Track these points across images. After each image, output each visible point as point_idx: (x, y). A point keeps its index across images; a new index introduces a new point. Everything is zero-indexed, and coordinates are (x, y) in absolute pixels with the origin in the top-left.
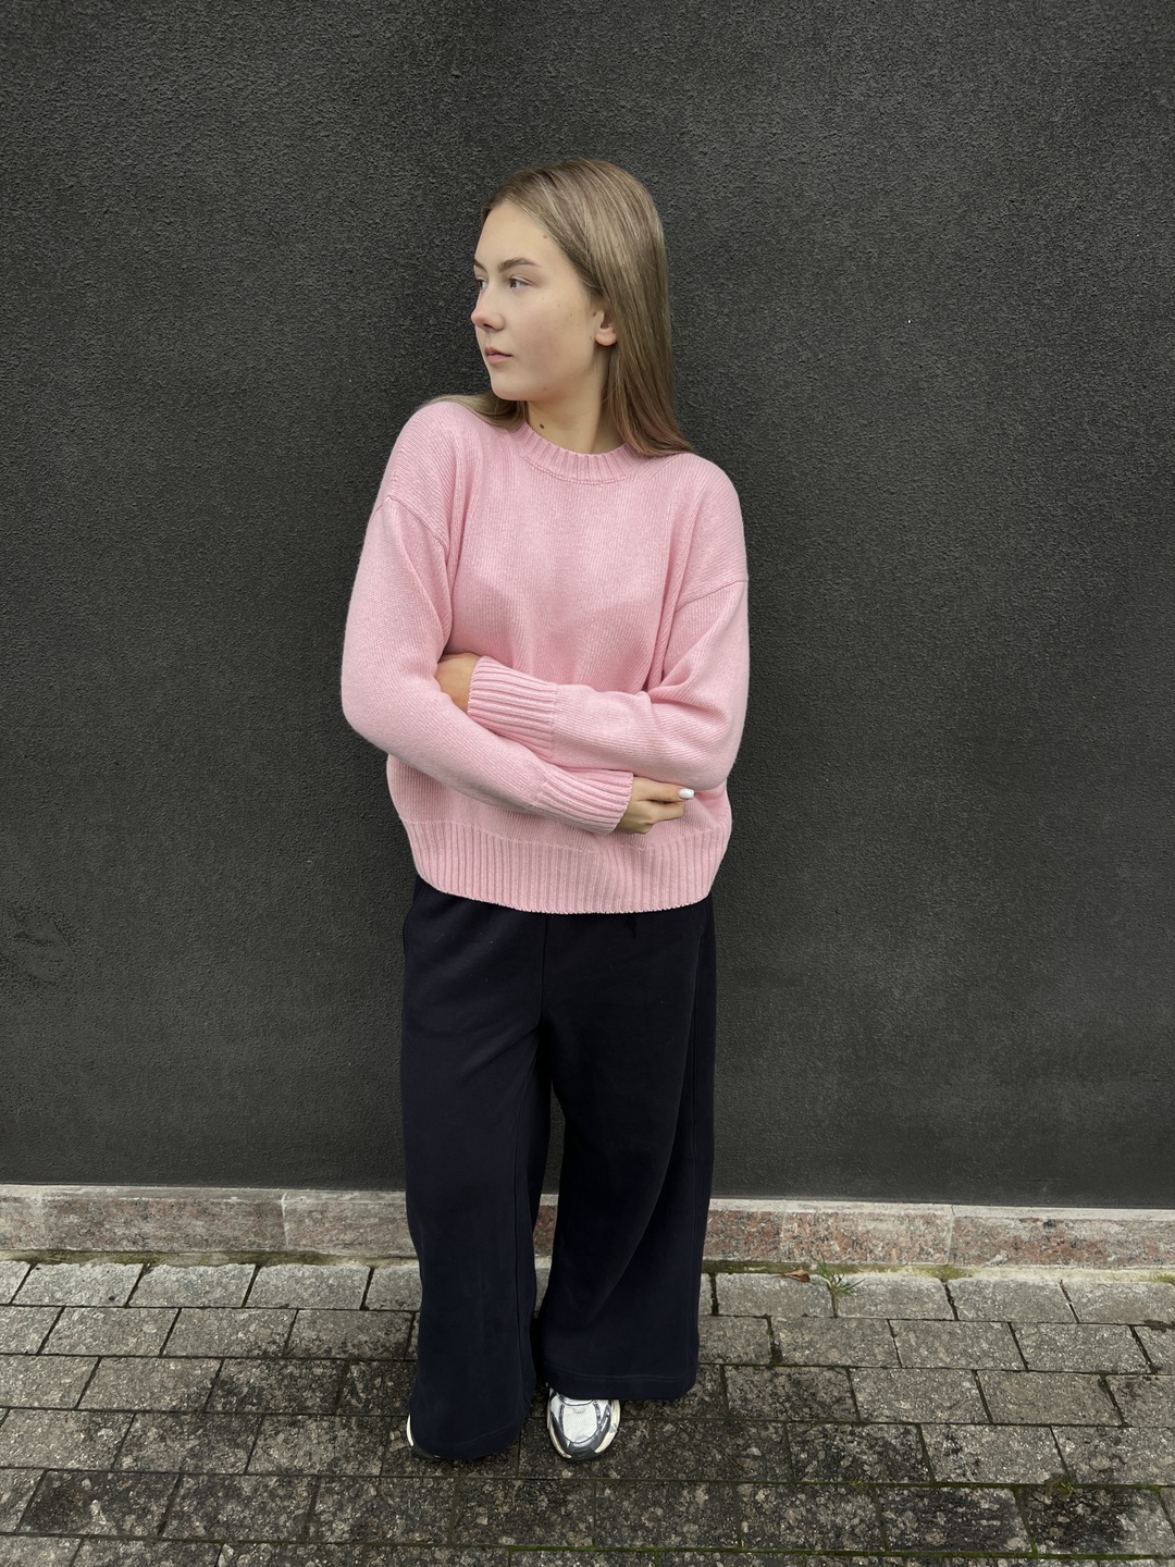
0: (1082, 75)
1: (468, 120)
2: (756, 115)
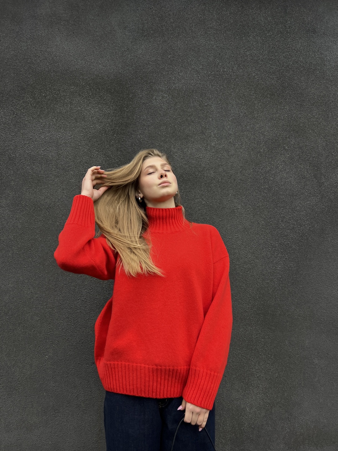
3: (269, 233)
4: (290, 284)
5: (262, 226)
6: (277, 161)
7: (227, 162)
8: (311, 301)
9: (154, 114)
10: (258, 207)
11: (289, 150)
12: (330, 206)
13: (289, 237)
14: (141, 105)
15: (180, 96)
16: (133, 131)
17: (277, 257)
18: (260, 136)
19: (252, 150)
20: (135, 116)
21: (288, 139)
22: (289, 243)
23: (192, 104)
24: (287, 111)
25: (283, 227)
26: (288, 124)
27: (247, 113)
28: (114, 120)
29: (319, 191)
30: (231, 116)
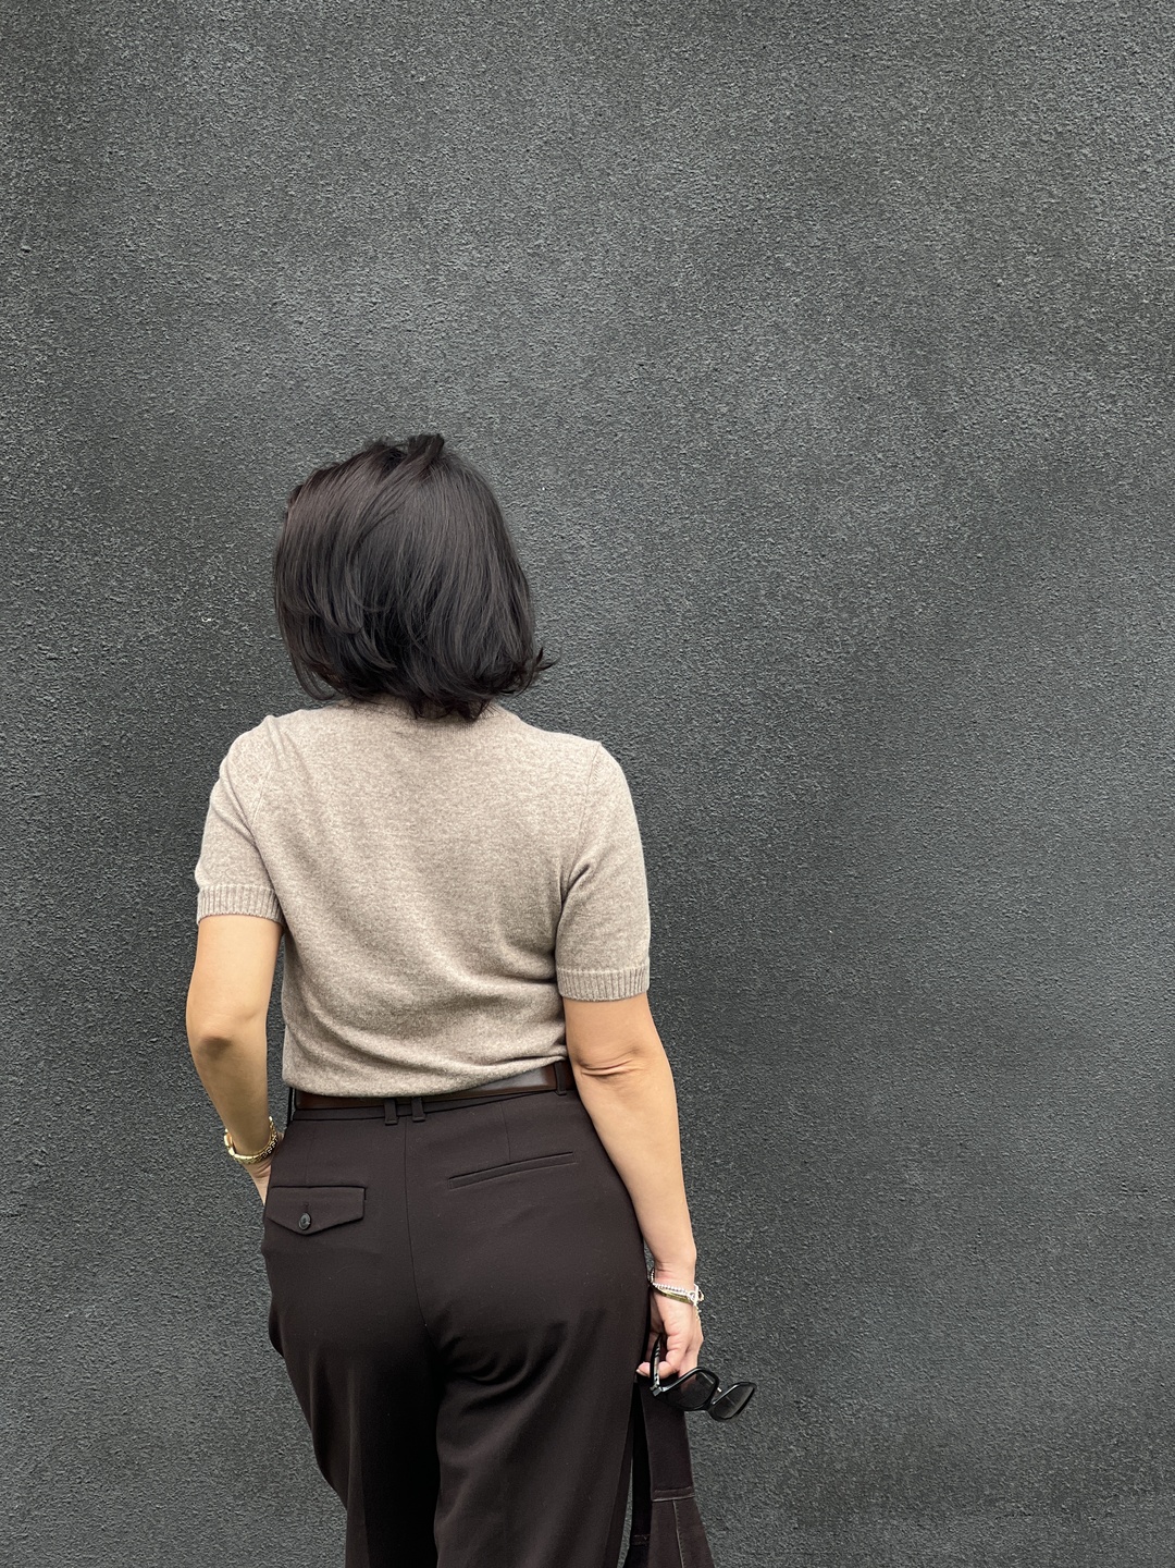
0: (697, 242)
1: (39, 292)
2: (354, 285)
3: (716, 651)
4: (805, 865)
5: (685, 618)
6: (746, 328)
7: (524, 344)
8: (894, 934)
9: (192, 136)
10: (663, 536)
11: (801, 273)
12: (985, 520)
13: (801, 664)
14: (131, 97)
15: (304, 44)
16: (103, 219)
17: (749, 753)
18: (669, 216)
19: (636, 281)
20: (108, 149)
21: (796, 226)
22: (801, 691)
23: (359, 84)
24: (792, 90)
25: (776, 620)
26: (796, 153)
27: (609, 112)
28: (13, 174)
29: (935, 452)
30: (537, 129)
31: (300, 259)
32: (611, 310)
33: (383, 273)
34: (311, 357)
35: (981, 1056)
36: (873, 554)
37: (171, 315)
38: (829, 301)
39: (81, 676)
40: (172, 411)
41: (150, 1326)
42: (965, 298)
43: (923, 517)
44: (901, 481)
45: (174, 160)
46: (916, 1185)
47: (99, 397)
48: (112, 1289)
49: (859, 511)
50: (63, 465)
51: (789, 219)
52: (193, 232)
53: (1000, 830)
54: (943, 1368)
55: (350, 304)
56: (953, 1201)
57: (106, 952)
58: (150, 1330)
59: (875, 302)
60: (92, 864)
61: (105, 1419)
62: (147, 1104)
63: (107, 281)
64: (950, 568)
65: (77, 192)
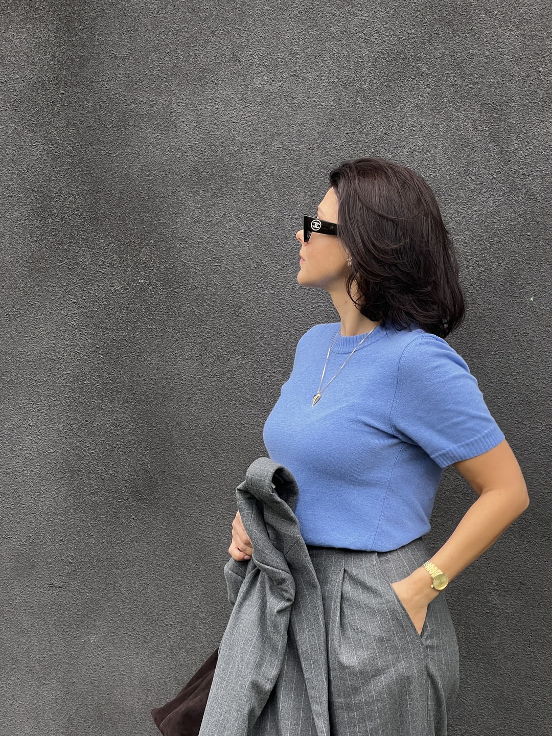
0: (376, 61)
1: (68, 114)
2: (208, 99)
31: (183, 87)
32: (332, 103)
33: (221, 91)
34: (188, 140)
35: (531, 531)
36: (469, 235)
37: (125, 121)
38: (446, 89)
39: (87, 311)
40: (126, 172)
41: (119, 649)
42: (521, 81)
43: (498, 212)
44: (485, 192)
45: (126, 40)
46: (496, 604)
47: (94, 167)
48: (103, 629)
49: (462, 211)
50: (79, 203)
51: (424, 43)
52: (135, 77)
53: (541, 397)
54: (511, 713)
55: (206, 110)
56: (516, 615)
57: (99, 454)
58: (119, 651)
59: (471, 88)
60: (93, 409)
61: (100, 696)
62: (117, 534)
63: (97, 106)
64: (512, 242)
65: (84, 61)
